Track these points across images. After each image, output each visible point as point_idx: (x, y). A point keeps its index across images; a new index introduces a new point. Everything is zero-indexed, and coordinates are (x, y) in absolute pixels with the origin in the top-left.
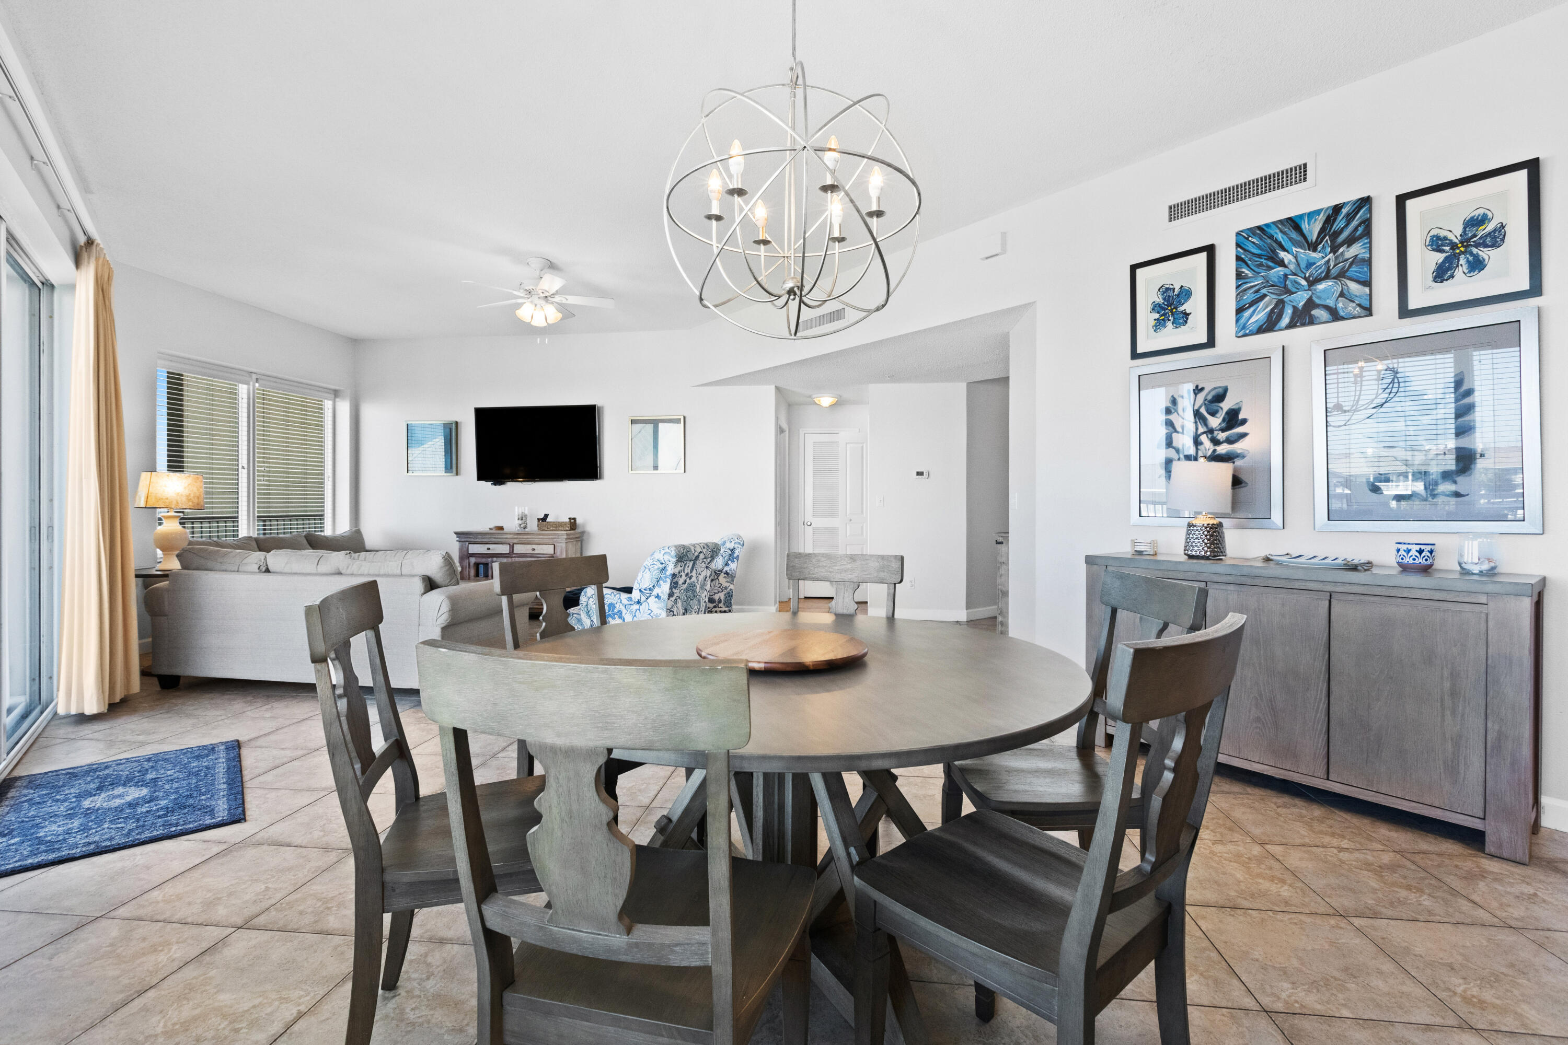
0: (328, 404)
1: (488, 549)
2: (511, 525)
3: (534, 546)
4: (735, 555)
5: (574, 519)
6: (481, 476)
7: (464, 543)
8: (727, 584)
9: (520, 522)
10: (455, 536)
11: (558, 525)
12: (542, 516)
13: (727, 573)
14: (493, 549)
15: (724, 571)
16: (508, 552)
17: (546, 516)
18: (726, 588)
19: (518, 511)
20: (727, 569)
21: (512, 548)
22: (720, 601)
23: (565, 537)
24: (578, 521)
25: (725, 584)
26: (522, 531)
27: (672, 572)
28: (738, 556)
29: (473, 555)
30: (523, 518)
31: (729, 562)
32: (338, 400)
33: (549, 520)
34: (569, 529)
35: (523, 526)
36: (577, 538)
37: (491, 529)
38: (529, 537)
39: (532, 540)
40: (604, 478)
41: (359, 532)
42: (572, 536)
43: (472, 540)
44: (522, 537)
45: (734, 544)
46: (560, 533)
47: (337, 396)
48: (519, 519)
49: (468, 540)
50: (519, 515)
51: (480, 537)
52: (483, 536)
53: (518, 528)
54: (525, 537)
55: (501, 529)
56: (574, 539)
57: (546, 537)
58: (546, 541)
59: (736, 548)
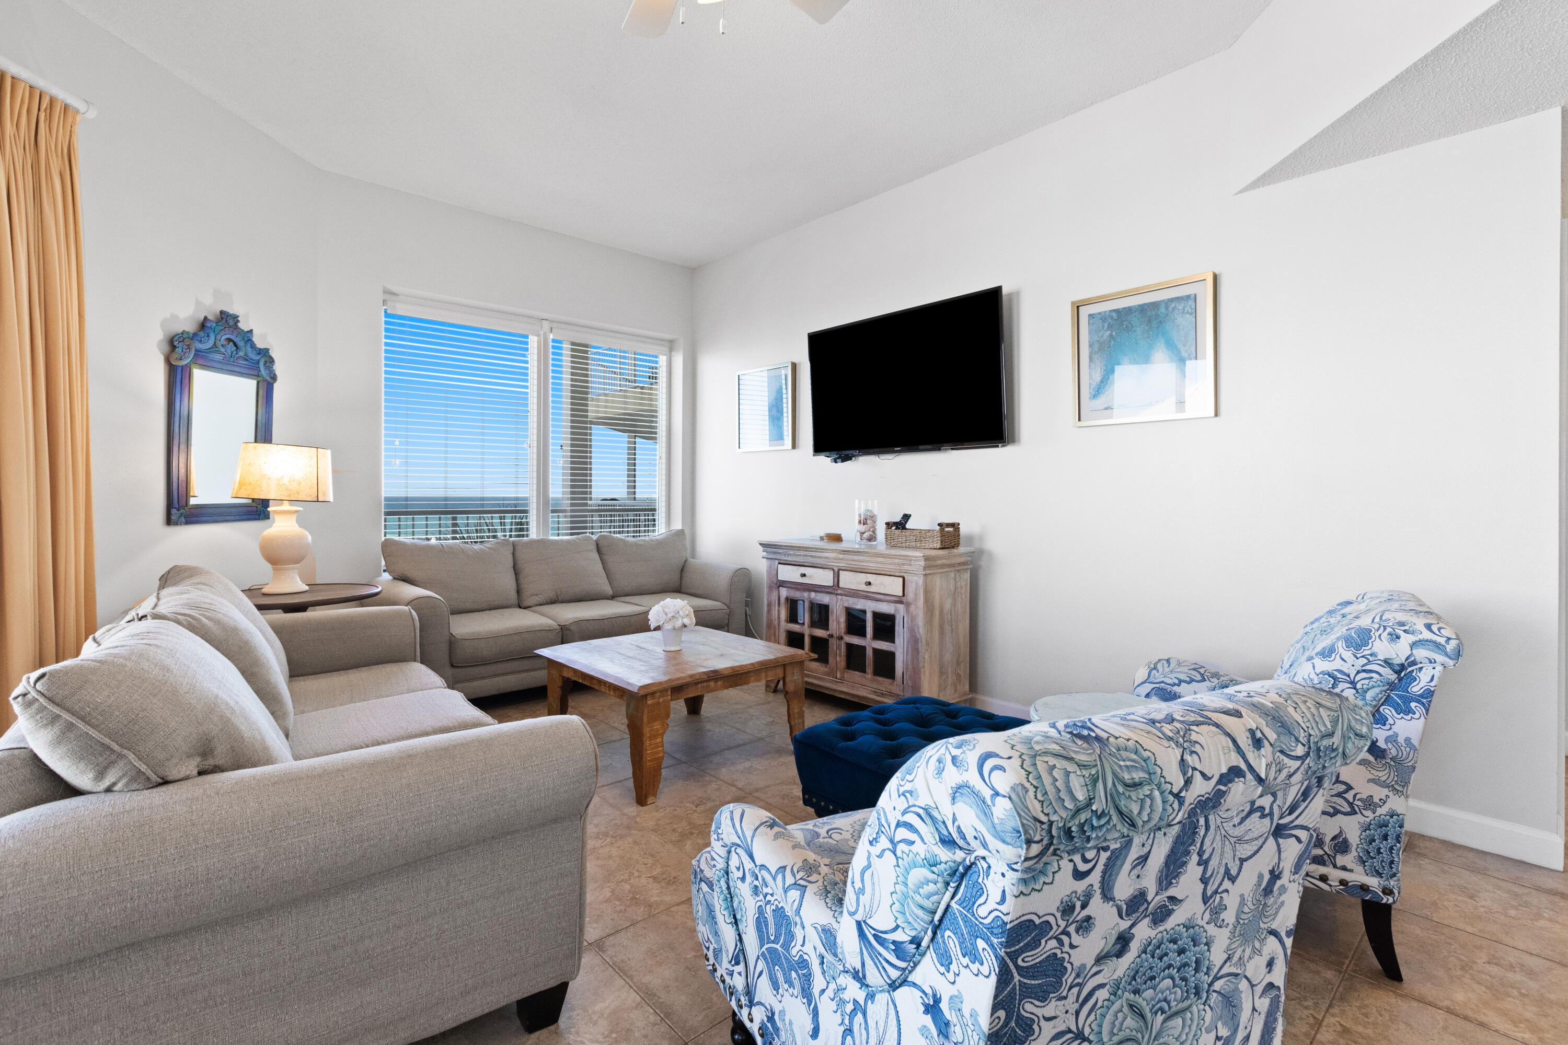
0: (663, 360)
1: (804, 575)
2: (851, 533)
3: (870, 578)
4: (1416, 689)
5: (956, 526)
6: (820, 447)
7: (772, 561)
8: (1379, 793)
9: (862, 528)
10: (761, 548)
11: (921, 535)
12: (898, 519)
13: (1374, 749)
14: (811, 577)
16: (831, 584)
17: (906, 517)
18: (1370, 804)
19: (859, 508)
21: (837, 576)
22: (1342, 846)
23: (922, 563)
24: (963, 530)
26: (863, 548)
27: (1011, 911)
28: (1429, 694)
29: (782, 584)
30: (867, 520)
31: (1387, 711)
32: (673, 353)
33: (908, 526)
34: (939, 546)
35: (865, 535)
36: (959, 564)
37: (822, 538)
38: (861, 558)
39: (872, 566)
40: (1019, 441)
41: (681, 533)
42: (944, 561)
43: (783, 558)
44: (850, 557)
45: (1413, 645)
46: (918, 554)
47: (671, 350)
48: (860, 522)
49: (778, 557)
50: (860, 515)
51: (791, 552)
52: (802, 553)
53: (858, 539)
54: (856, 558)
55: (837, 538)
56: (950, 566)
57: (889, 561)
58: (890, 568)
59: (1418, 660)
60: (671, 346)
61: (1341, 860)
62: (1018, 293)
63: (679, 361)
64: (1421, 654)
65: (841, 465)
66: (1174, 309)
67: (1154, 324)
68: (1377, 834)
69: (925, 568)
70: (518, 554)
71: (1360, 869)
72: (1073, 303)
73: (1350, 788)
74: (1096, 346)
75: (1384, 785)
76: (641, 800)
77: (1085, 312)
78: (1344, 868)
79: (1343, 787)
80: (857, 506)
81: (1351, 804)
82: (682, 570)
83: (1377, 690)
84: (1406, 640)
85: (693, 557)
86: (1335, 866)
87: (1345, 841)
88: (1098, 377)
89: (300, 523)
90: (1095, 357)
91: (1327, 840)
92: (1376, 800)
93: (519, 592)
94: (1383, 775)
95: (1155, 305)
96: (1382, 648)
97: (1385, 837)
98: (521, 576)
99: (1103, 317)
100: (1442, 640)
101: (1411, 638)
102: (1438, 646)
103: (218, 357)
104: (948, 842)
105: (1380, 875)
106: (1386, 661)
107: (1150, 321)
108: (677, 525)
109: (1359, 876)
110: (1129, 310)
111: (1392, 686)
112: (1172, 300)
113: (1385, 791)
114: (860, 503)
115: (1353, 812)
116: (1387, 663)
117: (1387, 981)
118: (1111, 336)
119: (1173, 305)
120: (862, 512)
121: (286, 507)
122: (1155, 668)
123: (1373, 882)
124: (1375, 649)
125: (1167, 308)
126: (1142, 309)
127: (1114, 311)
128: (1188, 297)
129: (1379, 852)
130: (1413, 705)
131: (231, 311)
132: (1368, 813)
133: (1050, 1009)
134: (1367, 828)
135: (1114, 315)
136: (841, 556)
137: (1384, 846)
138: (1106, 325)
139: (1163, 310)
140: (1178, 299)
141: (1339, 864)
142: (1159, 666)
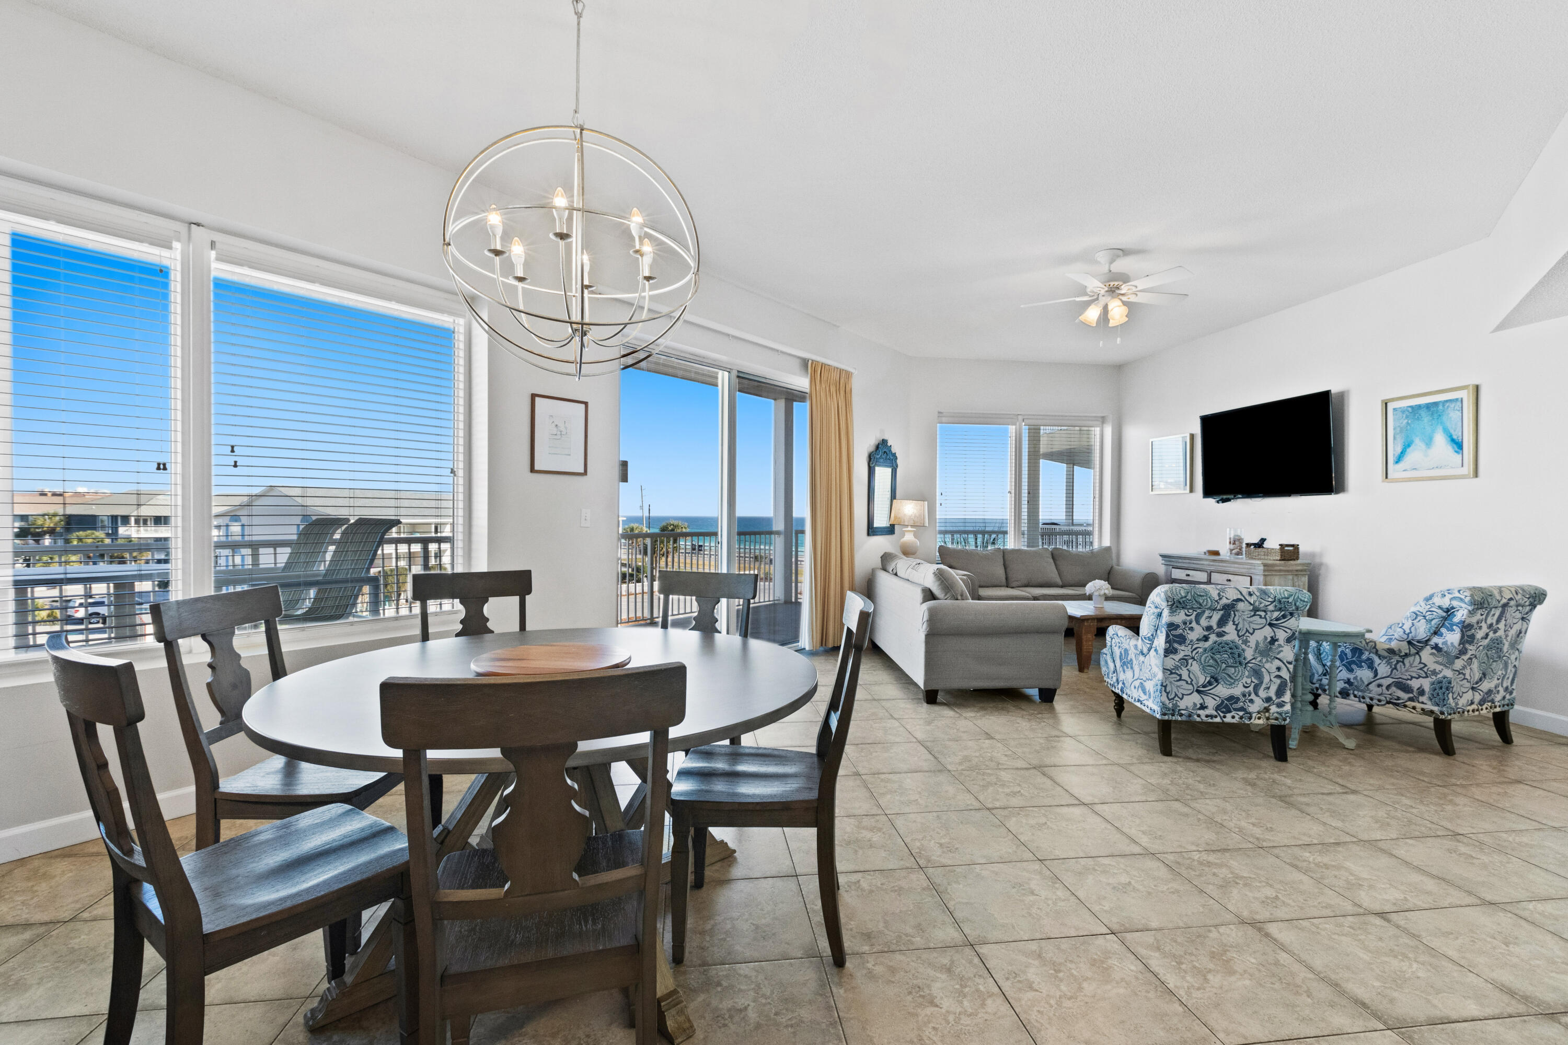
0: (1097, 430)
1: (1188, 575)
2: (1225, 549)
3: (1230, 577)
5: (1296, 547)
6: (1208, 493)
7: (1168, 567)
8: (1438, 668)
9: (1232, 546)
10: (1161, 558)
11: (1270, 551)
12: (1256, 541)
13: (1436, 647)
14: (1192, 576)
15: (1432, 642)
16: (1206, 581)
17: (1263, 540)
18: (1434, 673)
19: (1230, 534)
20: (1436, 640)
21: (1209, 576)
23: (1262, 568)
24: (1302, 549)
25: (1432, 666)
26: (1233, 558)
27: (1168, 619)
29: (1174, 581)
30: (1236, 542)
32: (1105, 425)
33: (1265, 546)
34: (1279, 558)
35: (1233, 552)
36: (1297, 571)
37: (1205, 553)
38: (1224, 565)
39: (1232, 570)
40: (1347, 491)
41: (1108, 549)
42: (1281, 568)
43: (1175, 564)
44: (1217, 564)
45: (1451, 599)
46: (1259, 562)
47: (1103, 422)
48: (1230, 543)
49: (1172, 564)
50: (1230, 538)
51: (1180, 561)
52: (1187, 561)
53: (1229, 554)
54: (1221, 564)
55: (1217, 553)
56: (1288, 571)
57: (1241, 566)
58: (1244, 571)
59: (1455, 606)
60: (1103, 420)
61: (1421, 699)
62: (1348, 391)
63: (1108, 431)
64: (1455, 603)
65: (1221, 505)
66: (1448, 407)
67: (1435, 416)
68: (1437, 686)
69: (1264, 571)
70: (1006, 557)
71: (1429, 703)
72: (1382, 401)
73: (1426, 666)
74: (1398, 429)
75: (1441, 664)
76: (1081, 670)
77: (1391, 406)
78: (1423, 703)
79: (1423, 665)
80: (1228, 532)
81: (1426, 673)
82: (1109, 573)
83: (1437, 620)
84: (1448, 597)
85: (1118, 565)
86: (1419, 702)
87: (1423, 690)
88: (1399, 450)
89: (915, 536)
90: (1397, 436)
91: (1415, 690)
92: (1437, 671)
93: (1007, 579)
94: (1440, 659)
95: (1436, 404)
96: (1438, 601)
97: (1441, 688)
98: (1008, 570)
99: (1403, 410)
100: (1463, 597)
101: (1451, 596)
102: (1461, 600)
103: (882, 460)
104: (1156, 607)
105: (1438, 705)
106: (1439, 607)
107: (1432, 414)
108: (1107, 542)
109: (1429, 706)
110: (1419, 407)
111: (1445, 619)
112: (1447, 401)
113: (1442, 667)
114: (1230, 530)
115: (1427, 677)
116: (1440, 607)
117: (1444, 756)
118: (1408, 423)
119: (1448, 404)
120: (1232, 536)
121: (909, 528)
122: (1390, 628)
123: (1436, 709)
124: (1434, 601)
125: (1443, 406)
126: (1428, 406)
127: (1410, 407)
128: (1457, 399)
129: (1438, 695)
130: (1454, 627)
131: (885, 438)
132: (1433, 677)
133: (1183, 648)
134: (1433, 684)
135: (1410, 409)
136: (1212, 563)
137: (1440, 692)
138: (1404, 416)
139: (1441, 407)
140: (1450, 401)
141: (1420, 700)
142: (1393, 627)
